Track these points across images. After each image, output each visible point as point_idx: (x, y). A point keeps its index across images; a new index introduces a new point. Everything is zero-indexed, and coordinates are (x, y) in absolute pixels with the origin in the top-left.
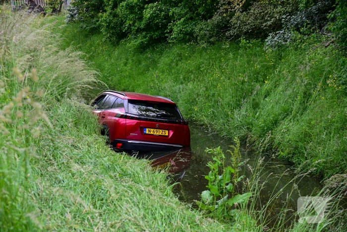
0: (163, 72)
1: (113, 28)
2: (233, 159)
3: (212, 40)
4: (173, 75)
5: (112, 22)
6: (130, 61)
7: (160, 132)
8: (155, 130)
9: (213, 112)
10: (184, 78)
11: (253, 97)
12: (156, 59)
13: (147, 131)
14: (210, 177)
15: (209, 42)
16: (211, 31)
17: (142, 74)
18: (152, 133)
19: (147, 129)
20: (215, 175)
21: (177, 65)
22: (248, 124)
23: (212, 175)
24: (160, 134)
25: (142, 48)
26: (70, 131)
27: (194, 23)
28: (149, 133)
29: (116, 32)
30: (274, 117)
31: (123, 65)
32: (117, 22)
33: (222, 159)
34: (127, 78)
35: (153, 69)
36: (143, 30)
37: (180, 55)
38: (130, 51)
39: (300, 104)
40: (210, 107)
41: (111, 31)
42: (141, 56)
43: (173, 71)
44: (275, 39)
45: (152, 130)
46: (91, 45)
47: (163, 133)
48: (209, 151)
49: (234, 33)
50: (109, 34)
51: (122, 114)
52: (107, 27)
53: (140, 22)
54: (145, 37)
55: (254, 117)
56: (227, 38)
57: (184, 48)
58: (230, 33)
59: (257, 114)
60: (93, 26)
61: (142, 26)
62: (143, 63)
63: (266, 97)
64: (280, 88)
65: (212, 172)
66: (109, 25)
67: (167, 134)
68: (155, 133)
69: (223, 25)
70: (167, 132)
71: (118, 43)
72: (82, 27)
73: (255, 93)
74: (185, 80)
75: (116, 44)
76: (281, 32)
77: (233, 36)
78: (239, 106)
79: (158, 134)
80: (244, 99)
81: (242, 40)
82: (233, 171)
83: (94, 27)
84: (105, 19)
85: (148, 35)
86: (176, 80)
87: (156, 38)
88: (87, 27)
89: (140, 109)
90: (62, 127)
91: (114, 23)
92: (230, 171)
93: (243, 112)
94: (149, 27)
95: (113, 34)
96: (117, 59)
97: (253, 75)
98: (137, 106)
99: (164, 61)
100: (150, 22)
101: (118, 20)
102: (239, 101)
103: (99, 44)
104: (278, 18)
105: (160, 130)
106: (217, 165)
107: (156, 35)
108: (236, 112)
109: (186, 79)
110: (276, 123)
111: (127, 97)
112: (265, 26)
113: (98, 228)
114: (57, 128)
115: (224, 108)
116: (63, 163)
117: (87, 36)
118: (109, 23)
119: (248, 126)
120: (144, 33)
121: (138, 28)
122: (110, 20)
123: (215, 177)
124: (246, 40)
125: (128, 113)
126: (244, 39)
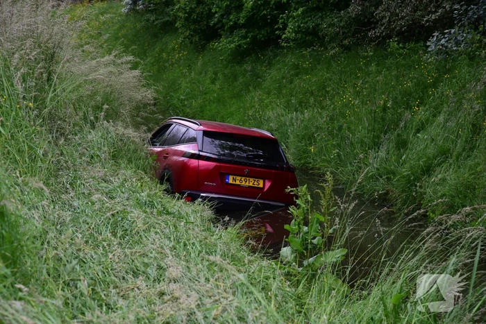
0: (269, 93)
1: (195, 22)
2: (323, 202)
3: (346, 42)
4: (283, 97)
5: (194, 12)
6: (220, 76)
7: (250, 182)
8: (243, 179)
9: (339, 155)
10: (300, 103)
11: (398, 131)
12: (261, 73)
13: (230, 180)
14: (292, 227)
15: (342, 46)
16: (346, 28)
17: (238, 96)
18: (238, 182)
19: (231, 177)
20: (299, 224)
21: (291, 82)
22: (388, 173)
23: (295, 225)
24: (251, 184)
25: (240, 56)
26: (102, 164)
27: (320, 14)
28: (234, 183)
29: (201, 29)
30: (425, 162)
31: (208, 81)
32: (202, 13)
33: (307, 202)
34: (214, 103)
35: (255, 88)
36: (243, 26)
37: (296, 67)
38: (222, 60)
39: (466, 141)
40: (334, 146)
41: (192, 27)
42: (237, 68)
43: (284, 91)
44: (443, 41)
45: (239, 178)
46: (162, 51)
47: (256, 183)
48: (291, 191)
49: (382, 33)
50: (188, 32)
51: (193, 152)
52: (187, 19)
53: (238, 13)
54: (245, 37)
55: (398, 163)
56: (371, 40)
57: (303, 56)
58: (375, 32)
59: (403, 158)
60: (167, 19)
61: (242, 21)
62: (241, 80)
63: (418, 131)
64: (441, 118)
65: (296, 220)
66: (190, 16)
67: (261, 186)
68: (243, 183)
69: (366, 20)
70: (261, 182)
71: (203, 48)
72: (148, 20)
73: (402, 124)
74: (301, 106)
75: (200, 48)
76: (453, 31)
77: (379, 37)
78: (376, 145)
79: (247, 184)
80: (385, 134)
81: (391, 44)
82: (322, 219)
83: (168, 21)
84: (183, 6)
85: (250, 35)
86: (288, 106)
87: (263, 39)
88: (157, 19)
89: (221, 146)
90: (92, 157)
91: (198, 14)
92: (318, 219)
93: (382, 154)
94: (251, 22)
95: (195, 31)
96: (201, 73)
97: (402, 98)
98: (217, 142)
99: (273, 75)
100: (254, 14)
101: (204, 9)
102: (378, 137)
103: (173, 49)
104: (448, 9)
105: (251, 179)
106: (301, 210)
107: (262, 34)
108: (372, 153)
109: (303, 105)
110: (428, 170)
111: (201, 127)
112: (427, 21)
113: (114, 255)
114: (83, 158)
115: (355, 149)
116: (84, 193)
117: (155, 36)
118: (190, 14)
119: (389, 176)
120: (244, 31)
121: (235, 23)
122: (191, 8)
123: (299, 227)
124: (398, 44)
125: (202, 151)
126: (396, 41)
